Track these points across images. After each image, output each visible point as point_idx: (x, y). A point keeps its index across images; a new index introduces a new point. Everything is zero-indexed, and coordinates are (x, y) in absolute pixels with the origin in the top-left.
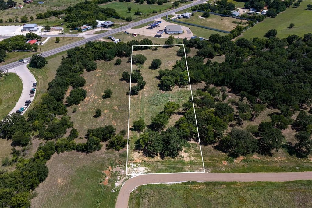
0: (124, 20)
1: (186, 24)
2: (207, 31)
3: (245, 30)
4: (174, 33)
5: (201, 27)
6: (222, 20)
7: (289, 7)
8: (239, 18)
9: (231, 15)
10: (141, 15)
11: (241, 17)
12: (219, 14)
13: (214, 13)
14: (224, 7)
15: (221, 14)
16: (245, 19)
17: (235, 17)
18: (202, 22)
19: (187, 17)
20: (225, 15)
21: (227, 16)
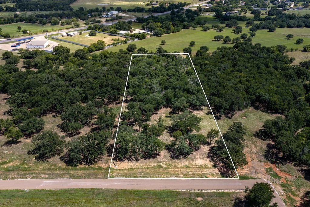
0: (2, 37)
1: (63, 41)
2: (74, 46)
3: (113, 46)
4: (35, 48)
5: (73, 43)
6: (104, 38)
7: (189, 29)
8: (124, 36)
9: (117, 34)
10: (27, 33)
11: (125, 36)
12: (108, 33)
13: (104, 33)
14: (119, 27)
15: (110, 34)
16: (129, 37)
17: (121, 36)
18: (80, 40)
19: (71, 36)
20: (112, 34)
21: (114, 34)
